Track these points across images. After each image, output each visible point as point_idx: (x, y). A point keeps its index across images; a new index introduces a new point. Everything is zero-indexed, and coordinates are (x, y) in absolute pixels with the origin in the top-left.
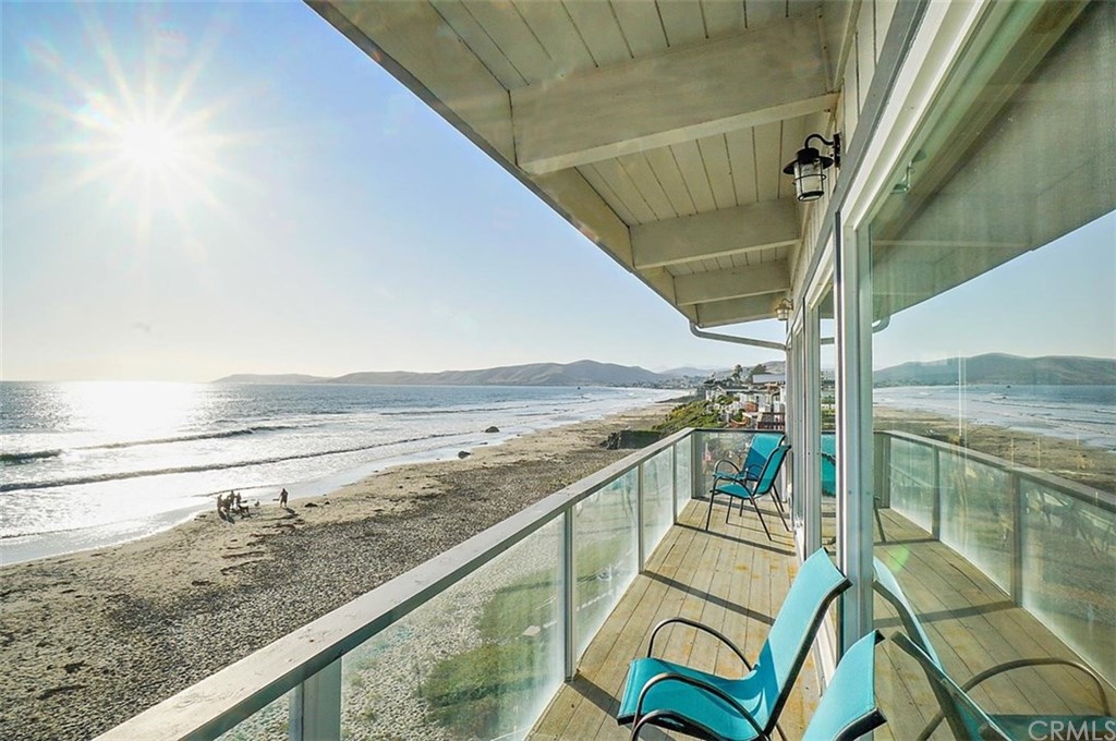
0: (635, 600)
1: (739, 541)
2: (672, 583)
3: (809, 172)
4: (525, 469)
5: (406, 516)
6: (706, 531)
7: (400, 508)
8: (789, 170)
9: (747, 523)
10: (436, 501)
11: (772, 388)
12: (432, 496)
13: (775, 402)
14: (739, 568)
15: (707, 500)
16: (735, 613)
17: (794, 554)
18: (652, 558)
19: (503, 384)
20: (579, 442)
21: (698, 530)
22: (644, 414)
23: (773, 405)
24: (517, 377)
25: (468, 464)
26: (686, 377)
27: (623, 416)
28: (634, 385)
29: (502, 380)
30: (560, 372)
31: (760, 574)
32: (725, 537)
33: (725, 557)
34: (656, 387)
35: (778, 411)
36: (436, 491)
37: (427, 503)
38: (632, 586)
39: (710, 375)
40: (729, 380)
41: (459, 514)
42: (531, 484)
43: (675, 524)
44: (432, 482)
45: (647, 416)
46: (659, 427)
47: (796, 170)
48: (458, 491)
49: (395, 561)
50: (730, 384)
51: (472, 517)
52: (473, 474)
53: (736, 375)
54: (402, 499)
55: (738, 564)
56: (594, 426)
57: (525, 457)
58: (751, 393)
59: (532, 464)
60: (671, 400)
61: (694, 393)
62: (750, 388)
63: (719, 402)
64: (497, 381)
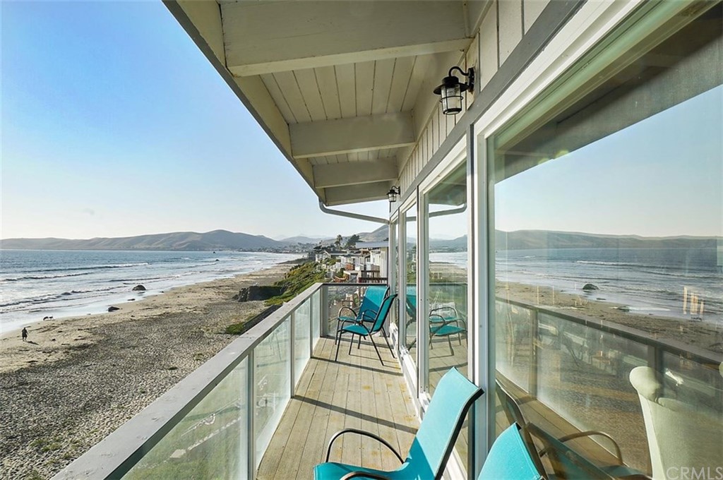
0: (291, 419)
1: (361, 367)
2: (317, 403)
3: (453, 94)
4: (169, 320)
5: (59, 365)
6: (336, 361)
7: (53, 358)
8: (438, 92)
9: (364, 353)
10: (88, 350)
11: (364, 252)
12: (84, 347)
13: (367, 263)
14: (365, 388)
15: (332, 338)
16: (368, 422)
17: (401, 375)
18: (299, 385)
19: (148, 249)
20: (214, 296)
21: (329, 361)
22: (267, 273)
23: (365, 265)
24: (161, 243)
25: (118, 317)
26: (300, 244)
27: (251, 275)
28: (260, 250)
29: (148, 246)
30: (199, 239)
31: (380, 391)
32: (350, 365)
33: (353, 380)
34: (277, 251)
35: (370, 270)
36: (88, 342)
37: (79, 353)
38: (288, 408)
39: (318, 243)
40: (332, 246)
41: (110, 361)
42: (174, 332)
43: (312, 357)
44: (84, 334)
45: (270, 275)
46: (280, 283)
47: (443, 92)
48: (108, 341)
49: (49, 405)
50: (332, 249)
51: (122, 363)
52: (122, 326)
53: (337, 243)
54: (55, 350)
55: (363, 385)
56: (228, 283)
57: (169, 310)
58: (349, 256)
59: (175, 315)
60: (288, 262)
61: (306, 256)
62: (348, 253)
63: (325, 263)
64: (143, 247)
